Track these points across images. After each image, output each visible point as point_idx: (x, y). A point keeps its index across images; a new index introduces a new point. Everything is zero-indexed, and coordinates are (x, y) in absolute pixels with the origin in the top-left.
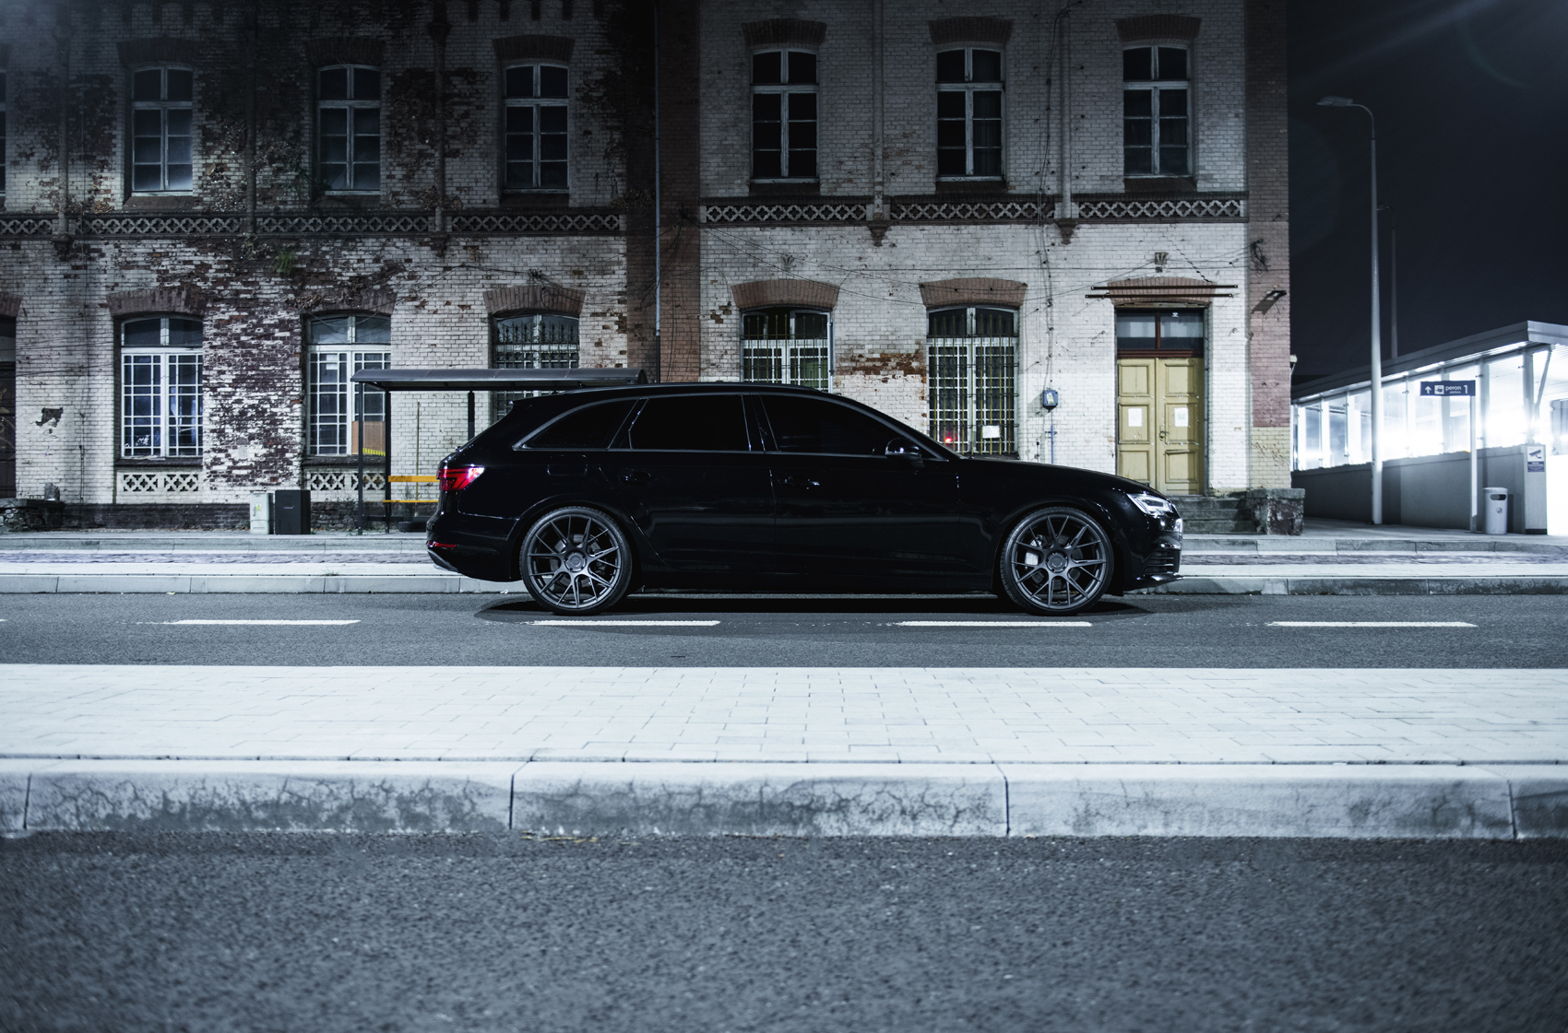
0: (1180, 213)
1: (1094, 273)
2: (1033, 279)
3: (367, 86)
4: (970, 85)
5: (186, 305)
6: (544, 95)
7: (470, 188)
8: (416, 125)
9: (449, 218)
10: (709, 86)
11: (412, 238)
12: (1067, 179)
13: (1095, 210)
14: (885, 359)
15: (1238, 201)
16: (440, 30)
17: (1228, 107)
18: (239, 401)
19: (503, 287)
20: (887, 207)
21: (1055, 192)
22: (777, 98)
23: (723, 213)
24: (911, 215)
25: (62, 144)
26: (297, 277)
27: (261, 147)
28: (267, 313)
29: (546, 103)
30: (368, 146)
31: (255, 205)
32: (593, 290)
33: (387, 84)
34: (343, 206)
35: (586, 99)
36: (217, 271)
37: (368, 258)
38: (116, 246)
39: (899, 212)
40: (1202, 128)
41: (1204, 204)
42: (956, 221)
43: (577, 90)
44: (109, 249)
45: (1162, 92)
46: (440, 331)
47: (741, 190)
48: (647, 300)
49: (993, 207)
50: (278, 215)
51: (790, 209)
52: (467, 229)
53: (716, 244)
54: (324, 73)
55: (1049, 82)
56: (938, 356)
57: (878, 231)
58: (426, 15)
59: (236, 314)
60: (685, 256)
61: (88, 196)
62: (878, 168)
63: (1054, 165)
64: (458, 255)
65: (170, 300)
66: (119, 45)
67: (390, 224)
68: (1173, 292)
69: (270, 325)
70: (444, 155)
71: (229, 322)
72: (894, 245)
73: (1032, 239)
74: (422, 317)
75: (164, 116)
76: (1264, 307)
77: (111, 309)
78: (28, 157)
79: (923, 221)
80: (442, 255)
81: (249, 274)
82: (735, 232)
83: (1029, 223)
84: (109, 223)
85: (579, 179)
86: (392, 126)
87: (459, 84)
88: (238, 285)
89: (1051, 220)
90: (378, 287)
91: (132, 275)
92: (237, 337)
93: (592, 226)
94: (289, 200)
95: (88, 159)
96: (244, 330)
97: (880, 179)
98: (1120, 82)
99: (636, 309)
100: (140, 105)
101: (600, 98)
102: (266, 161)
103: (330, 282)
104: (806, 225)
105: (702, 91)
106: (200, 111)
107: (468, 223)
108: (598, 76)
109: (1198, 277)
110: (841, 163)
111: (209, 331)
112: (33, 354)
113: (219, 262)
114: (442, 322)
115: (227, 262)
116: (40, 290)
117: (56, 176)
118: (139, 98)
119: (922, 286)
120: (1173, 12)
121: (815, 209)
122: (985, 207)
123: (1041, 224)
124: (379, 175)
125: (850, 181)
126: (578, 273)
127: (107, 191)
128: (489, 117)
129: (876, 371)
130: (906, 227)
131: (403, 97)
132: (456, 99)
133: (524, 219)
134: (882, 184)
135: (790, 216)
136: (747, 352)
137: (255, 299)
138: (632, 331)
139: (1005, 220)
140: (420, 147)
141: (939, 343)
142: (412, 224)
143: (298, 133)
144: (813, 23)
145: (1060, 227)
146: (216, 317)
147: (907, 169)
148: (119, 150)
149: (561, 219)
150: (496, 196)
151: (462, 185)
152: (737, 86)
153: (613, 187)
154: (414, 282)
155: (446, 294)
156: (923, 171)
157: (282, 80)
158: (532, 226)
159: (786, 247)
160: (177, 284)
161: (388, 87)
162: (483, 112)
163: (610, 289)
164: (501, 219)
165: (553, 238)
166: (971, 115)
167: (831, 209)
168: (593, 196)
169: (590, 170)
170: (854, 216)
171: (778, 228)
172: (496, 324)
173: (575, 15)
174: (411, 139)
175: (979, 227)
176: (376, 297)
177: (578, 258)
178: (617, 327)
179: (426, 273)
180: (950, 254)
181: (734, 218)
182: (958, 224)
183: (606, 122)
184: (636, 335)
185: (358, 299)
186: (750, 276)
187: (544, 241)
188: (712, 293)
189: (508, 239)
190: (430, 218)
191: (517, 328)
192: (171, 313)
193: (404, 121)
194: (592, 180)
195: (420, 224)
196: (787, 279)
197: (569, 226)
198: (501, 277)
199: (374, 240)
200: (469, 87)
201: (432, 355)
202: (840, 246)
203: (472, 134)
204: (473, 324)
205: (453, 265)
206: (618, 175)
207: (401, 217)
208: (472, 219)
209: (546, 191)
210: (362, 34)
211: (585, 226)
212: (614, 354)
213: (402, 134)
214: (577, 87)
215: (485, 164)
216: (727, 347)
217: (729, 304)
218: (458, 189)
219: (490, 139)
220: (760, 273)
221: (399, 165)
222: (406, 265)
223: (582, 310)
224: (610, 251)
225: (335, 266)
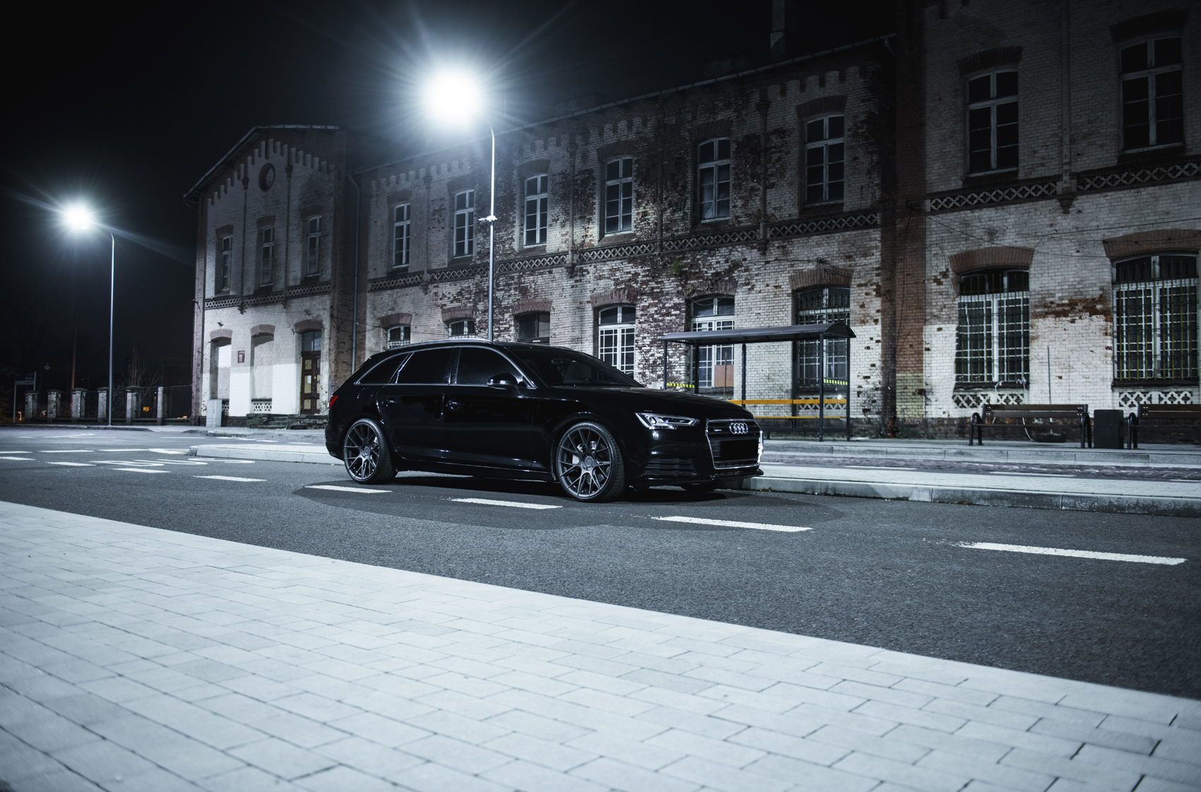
3: (724, 150)
4: (1153, 70)
5: (627, 298)
6: (830, 137)
7: (781, 208)
8: (749, 171)
9: (768, 229)
10: (933, 111)
11: (747, 245)
14: (1072, 304)
16: (764, 106)
18: (653, 355)
19: (801, 272)
20: (1074, 181)
22: (987, 111)
23: (943, 203)
24: (1095, 186)
25: (571, 212)
26: (683, 276)
27: (666, 199)
28: (667, 300)
29: (831, 142)
30: (724, 189)
31: (662, 234)
32: (858, 268)
33: (734, 147)
34: (708, 229)
35: (855, 135)
36: (643, 276)
37: (722, 260)
38: (595, 267)
39: (1083, 183)
42: (1136, 185)
43: (850, 130)
44: (591, 269)
46: (763, 304)
47: (956, 184)
48: (893, 272)
49: (1171, 169)
50: (674, 239)
51: (994, 193)
52: (780, 235)
53: (937, 226)
54: (698, 148)
56: (1124, 298)
57: (1066, 203)
58: (756, 97)
59: (652, 301)
60: (914, 237)
61: (582, 239)
62: (1066, 151)
64: (774, 253)
65: (620, 296)
66: (598, 150)
67: (734, 237)
69: (669, 308)
70: (766, 188)
71: (648, 307)
72: (1079, 212)
74: (752, 296)
75: (621, 188)
77: (592, 304)
78: (556, 221)
79: (1107, 188)
80: (764, 254)
81: (659, 277)
82: (951, 216)
84: (592, 254)
85: (850, 192)
86: (736, 174)
87: (775, 140)
88: (653, 284)
90: (727, 278)
91: (602, 283)
92: (652, 316)
93: (859, 223)
94: (680, 229)
95: (582, 218)
96: (656, 311)
97: (1066, 160)
99: (887, 279)
100: (610, 183)
101: (863, 133)
102: (667, 207)
103: (701, 278)
104: (1007, 204)
105: (927, 115)
106: (636, 181)
107: (780, 231)
108: (863, 117)
110: (1035, 152)
111: (638, 313)
112: (557, 332)
113: (644, 271)
114: (764, 298)
115: (648, 270)
116: (561, 295)
117: (568, 230)
118: (609, 179)
119: (1105, 242)
122: (1163, 170)
124: (729, 207)
125: (1043, 165)
126: (849, 257)
127: (591, 236)
128: (793, 158)
129: (1065, 314)
130: (1091, 196)
131: (742, 154)
132: (773, 150)
133: (814, 224)
134: (1069, 164)
135: (994, 199)
136: (961, 305)
137: (662, 292)
138: (884, 295)
139: (1183, 179)
140: (751, 184)
141: (1124, 288)
142: (747, 235)
143: (684, 187)
144: (1011, 48)
146: (642, 305)
147: (1092, 149)
148: (597, 211)
149: (838, 221)
150: (797, 211)
151: (777, 206)
152: (953, 107)
153: (872, 193)
154: (747, 273)
155: (766, 280)
156: (1105, 148)
157: (677, 156)
158: (819, 228)
159: (991, 223)
160: (623, 286)
161: (734, 150)
162: (789, 155)
163: (870, 266)
164: (800, 226)
165: (833, 235)
166: (1154, 94)
167: (1027, 189)
168: (859, 202)
169: (857, 185)
170: (1046, 192)
171: (984, 210)
172: (799, 297)
173: (848, 78)
174: (747, 180)
175: (1157, 188)
176: (726, 284)
177: (849, 247)
178: (874, 293)
179: (755, 267)
180: (1131, 213)
181: (951, 205)
182: (1137, 188)
183: (868, 149)
184: (887, 298)
185: (715, 287)
186: (963, 247)
187: (828, 237)
188: (934, 263)
189: (804, 239)
190: (758, 231)
191: (813, 299)
192: (621, 304)
193: (743, 170)
194: (859, 190)
195: (752, 235)
196: (991, 248)
197: (843, 225)
198: (800, 265)
199: (725, 248)
200: (781, 140)
201: (758, 320)
202: (1035, 217)
203: (783, 171)
204: (783, 298)
205: (771, 260)
206: (877, 185)
207: (740, 232)
208: (782, 228)
209: (832, 202)
210: (720, 118)
211: (853, 224)
212: (873, 312)
213: (741, 178)
214: (849, 127)
215: (790, 190)
216: (946, 303)
217: (947, 270)
218: (774, 209)
219: (793, 172)
220: (971, 245)
221: (739, 198)
222: (743, 262)
223: (853, 283)
224: (871, 240)
225: (704, 267)
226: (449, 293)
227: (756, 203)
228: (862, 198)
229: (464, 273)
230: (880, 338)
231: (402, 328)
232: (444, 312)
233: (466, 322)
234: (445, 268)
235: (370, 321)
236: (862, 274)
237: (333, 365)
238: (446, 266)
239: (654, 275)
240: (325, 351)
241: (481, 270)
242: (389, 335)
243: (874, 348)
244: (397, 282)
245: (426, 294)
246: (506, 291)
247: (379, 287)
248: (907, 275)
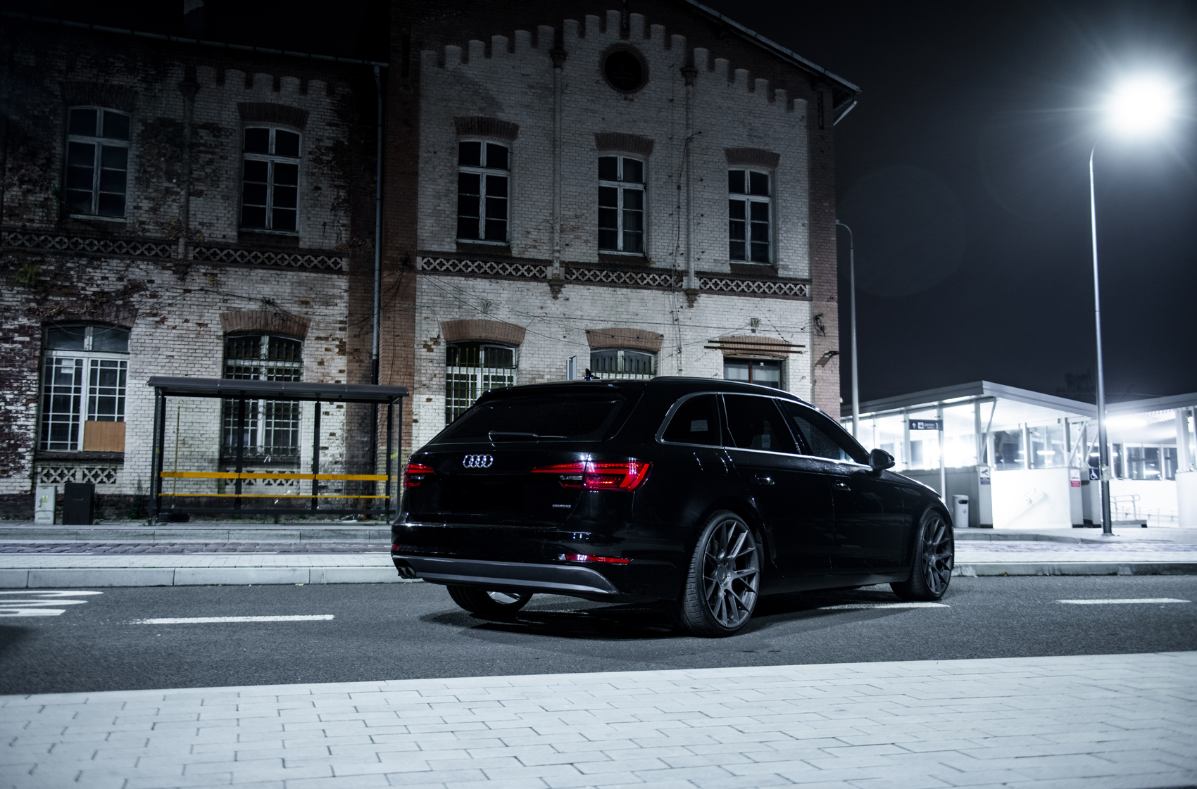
0: (767, 290)
1: (710, 331)
2: (666, 331)
3: (117, 127)
4: (622, 184)
6: (278, 153)
7: (211, 225)
8: (164, 166)
9: (191, 248)
10: (427, 162)
11: (155, 263)
12: (692, 259)
13: (710, 284)
15: (805, 285)
16: (190, 87)
17: (798, 218)
19: (238, 310)
20: (563, 269)
21: (683, 268)
22: (477, 177)
23: (435, 264)
24: (580, 277)
26: (41, 288)
27: (10, 170)
28: (7, 318)
29: (279, 160)
30: (114, 179)
31: (1, 220)
32: (317, 318)
33: (137, 128)
34: (90, 228)
35: (317, 161)
37: (112, 277)
39: (570, 273)
40: (781, 232)
41: (783, 286)
42: (613, 284)
43: (310, 153)
45: (752, 203)
46: (178, 345)
47: (450, 247)
48: (365, 330)
49: (640, 276)
50: (24, 231)
51: (489, 265)
52: (208, 259)
53: (428, 287)
54: (73, 111)
55: (679, 188)
57: (556, 287)
58: (178, 73)
60: (403, 295)
62: (557, 239)
63: (682, 249)
64: (198, 279)
67: (135, 248)
68: (763, 347)
69: (10, 330)
70: (189, 194)
73: (667, 302)
74: (161, 331)
76: (823, 362)
79: (589, 282)
80: (183, 279)
82: (444, 279)
83: (665, 290)
85: (308, 225)
86: (142, 165)
87: (205, 136)
89: (680, 289)
90: (120, 302)
93: (319, 265)
94: (37, 219)
97: (558, 248)
98: (727, 192)
99: (355, 336)
101: (329, 161)
103: (73, 295)
104: (501, 279)
105: (421, 165)
107: (208, 253)
108: (329, 143)
109: (779, 338)
110: (528, 233)
114: (180, 337)
119: (588, 332)
120: (761, 147)
121: (507, 266)
122: (634, 275)
123: (674, 291)
124: (125, 205)
125: (535, 247)
126: (305, 303)
128: (231, 165)
130: (576, 286)
131: (153, 141)
132: (202, 148)
133: (259, 254)
134: (559, 251)
135: (489, 271)
136: (449, 376)
138: (350, 354)
139: (648, 286)
140: (167, 184)
141: (598, 376)
142: (156, 250)
143: (49, 161)
144: (509, 123)
145: (687, 294)
147: (578, 242)
149: (292, 257)
150: (235, 233)
151: (205, 221)
152: (449, 164)
153: (338, 234)
154: (155, 300)
155: (185, 313)
156: (589, 244)
157: (36, 113)
158: (266, 261)
159: (485, 294)
161: (139, 131)
162: (226, 161)
163: (333, 318)
164: (239, 253)
165: (285, 272)
166: (622, 206)
167: (520, 267)
168: (321, 241)
169: (319, 220)
170: (537, 274)
171: (479, 280)
172: (227, 341)
173: (310, 92)
174: (159, 177)
175: (629, 290)
176: (118, 311)
177: (306, 291)
178: (337, 350)
179: (168, 294)
180: (609, 309)
181: (444, 268)
182: (615, 287)
183: (334, 181)
185: (100, 312)
186: (456, 315)
187: (278, 275)
188: (425, 327)
189: (244, 270)
190: (173, 247)
191: (249, 346)
193: (153, 161)
194: (320, 227)
195: (163, 250)
196: (486, 321)
197: (299, 263)
198: (237, 302)
199: (119, 261)
200: (215, 139)
201: (170, 364)
202: (527, 297)
203: (216, 179)
204: (209, 340)
205: (193, 288)
206: (343, 226)
207: (146, 243)
208: (212, 251)
209: (278, 232)
210: (117, 83)
211: (312, 265)
212: (334, 372)
213: (150, 172)
214: (310, 150)
215: (226, 205)
216: (436, 372)
217: (439, 337)
218: (201, 224)
219: (231, 184)
220: (464, 314)
221: (146, 198)
222: (149, 285)
223: (309, 334)
224: (334, 287)
225: (79, 281)
227: (172, 210)
228: (324, 237)
243: (335, 413)
248: (396, 336)
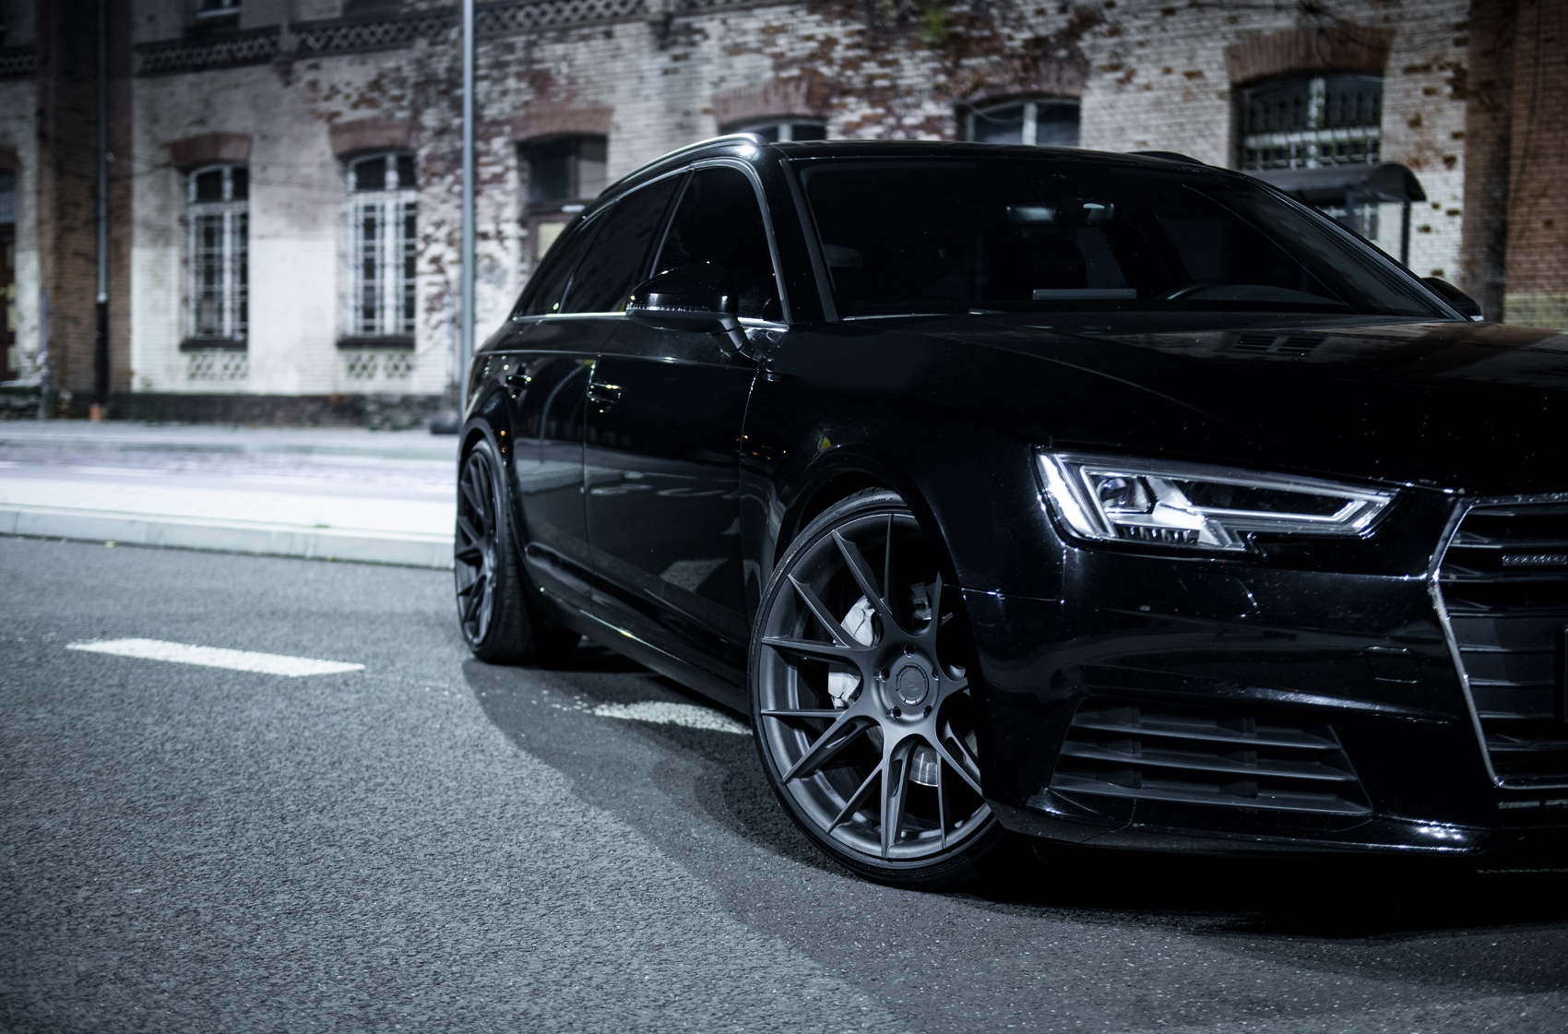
5: (807, 103)
19: (1256, 36)
26: (954, 46)
28: (909, 107)
32: (1408, 26)
36: (849, 47)
37: (1051, 7)
38: (724, 22)
44: (713, 26)
46: (1155, 119)
48: (1505, 35)
59: (870, 112)
65: (786, 97)
69: (914, 127)
71: (859, 125)
74: (1129, 97)
77: (716, 116)
81: (887, 49)
88: (871, 68)
90: (1062, 53)
91: (742, 63)
99: (1485, 54)
103: (996, 51)
113: (851, 34)
114: (1158, 103)
115: (860, 33)
116: (635, 94)
137: (894, 88)
138: (1475, 94)
146: (844, 119)
154: (1115, 40)
155: (1165, 56)
160: (795, 72)
163: (1441, 20)
172: (1247, 100)
176: (1061, 68)
178: (1448, 90)
179: (1138, 23)
184: (1482, 102)
185: (1032, 75)
191: (1282, 105)
192: (789, 117)
198: (1255, 18)
212: (1442, 138)
222: (1107, 12)
223: (1391, 64)
225: (1004, 25)
226: (348, 84)
229: (386, 32)
230: (1459, 205)
231: (227, 171)
232: (335, 131)
233: (391, 159)
234: (335, 21)
235: (142, 154)
236: (1418, 40)
237: (50, 261)
238: (337, 14)
239: (876, 42)
240: (27, 224)
241: (430, 27)
242: (193, 188)
243: (1441, 228)
244: (209, 54)
245: (288, 84)
246: (496, 81)
247: (163, 65)
248: (1547, 41)
